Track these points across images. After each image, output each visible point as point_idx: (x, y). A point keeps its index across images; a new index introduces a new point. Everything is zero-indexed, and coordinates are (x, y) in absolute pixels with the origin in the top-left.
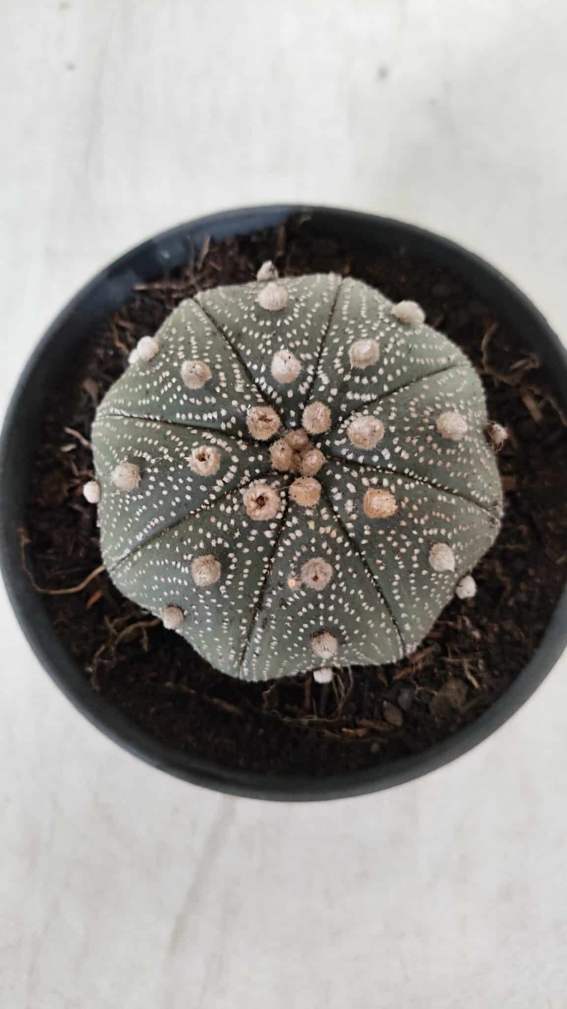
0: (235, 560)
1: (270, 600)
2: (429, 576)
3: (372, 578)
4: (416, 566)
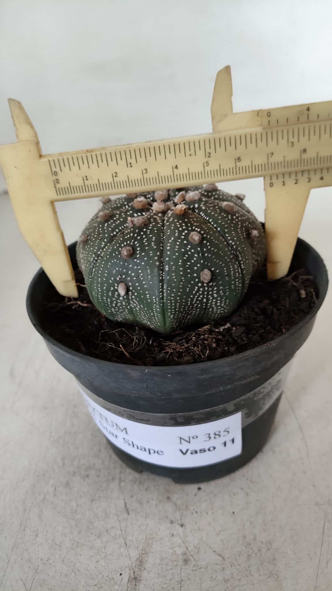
2: (186, 245)
3: (163, 237)
4: (183, 237)
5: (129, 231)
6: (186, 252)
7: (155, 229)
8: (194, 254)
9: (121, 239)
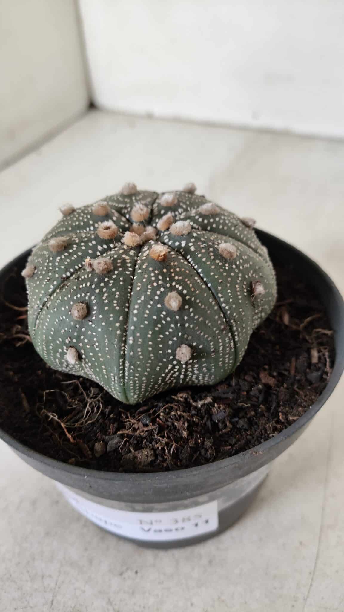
0: (75, 249)
2: (160, 311)
3: (130, 293)
4: (157, 298)
5: (86, 276)
6: (159, 321)
7: (121, 279)
8: (170, 324)
9: (75, 288)
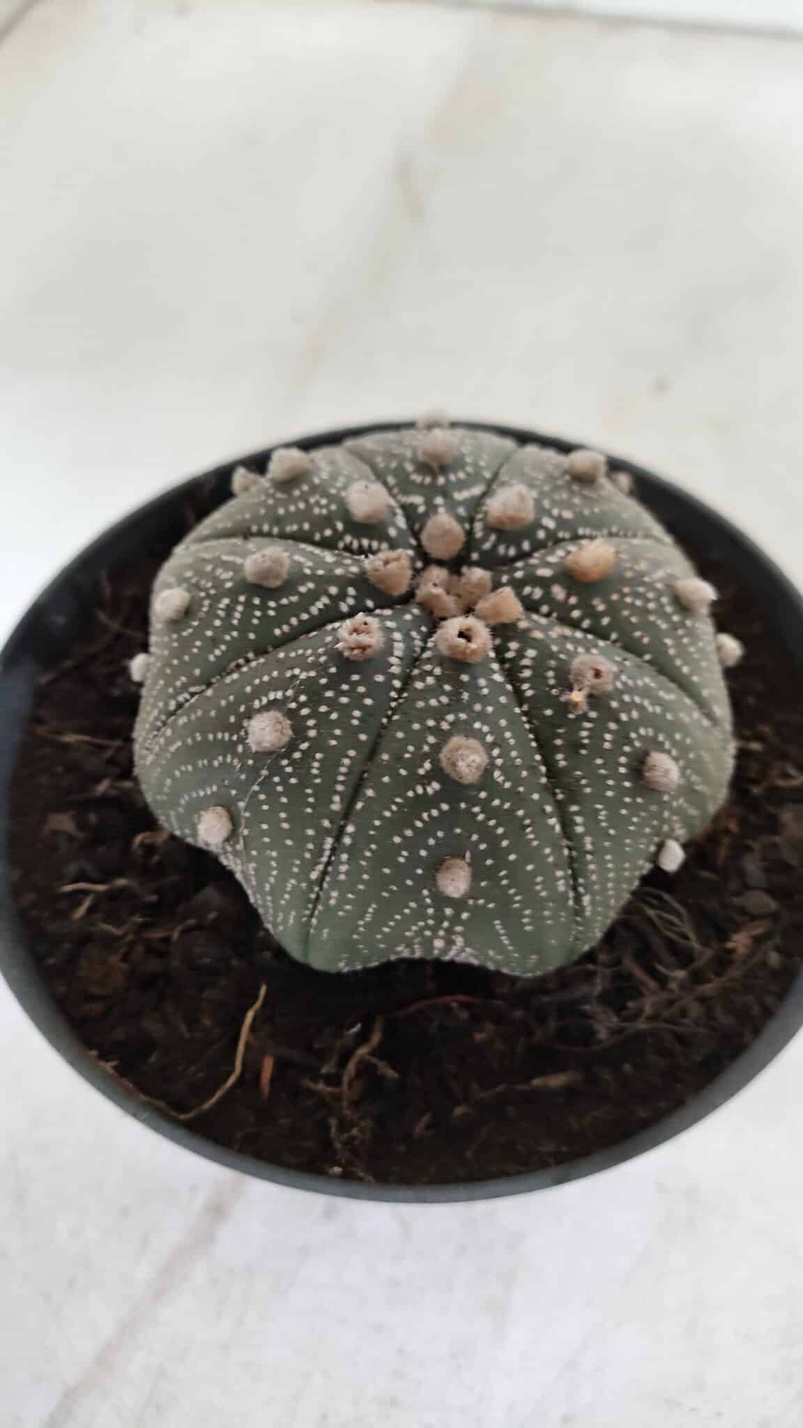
0: (486, 729)
1: (559, 756)
